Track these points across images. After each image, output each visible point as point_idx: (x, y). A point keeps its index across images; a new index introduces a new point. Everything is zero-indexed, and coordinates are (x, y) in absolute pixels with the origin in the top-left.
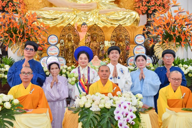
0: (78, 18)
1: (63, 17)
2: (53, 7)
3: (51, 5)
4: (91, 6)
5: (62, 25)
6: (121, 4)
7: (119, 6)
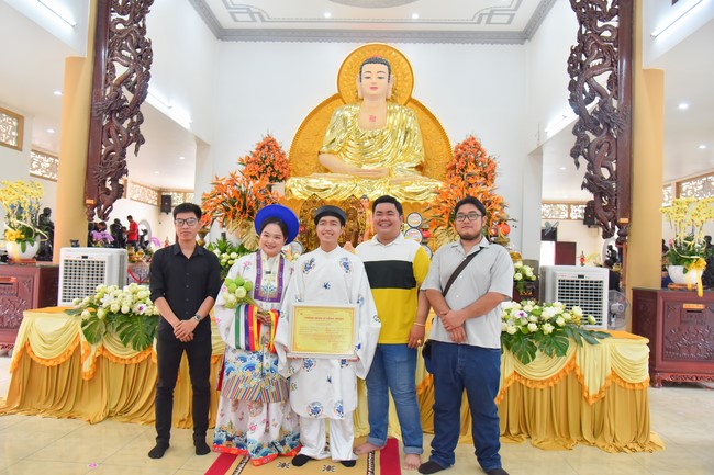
0: (358, 188)
1: (337, 186)
2: (329, 174)
3: (327, 170)
4: (380, 172)
5: (334, 198)
6: (428, 171)
7: (423, 175)
